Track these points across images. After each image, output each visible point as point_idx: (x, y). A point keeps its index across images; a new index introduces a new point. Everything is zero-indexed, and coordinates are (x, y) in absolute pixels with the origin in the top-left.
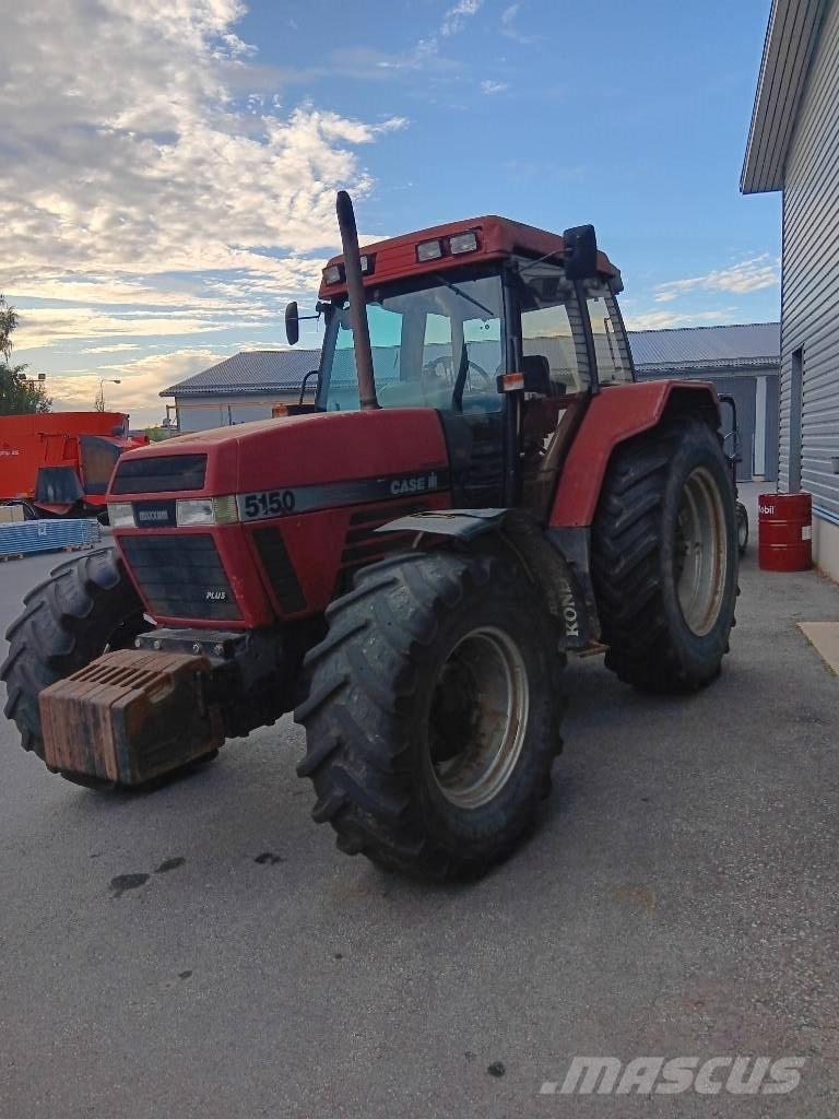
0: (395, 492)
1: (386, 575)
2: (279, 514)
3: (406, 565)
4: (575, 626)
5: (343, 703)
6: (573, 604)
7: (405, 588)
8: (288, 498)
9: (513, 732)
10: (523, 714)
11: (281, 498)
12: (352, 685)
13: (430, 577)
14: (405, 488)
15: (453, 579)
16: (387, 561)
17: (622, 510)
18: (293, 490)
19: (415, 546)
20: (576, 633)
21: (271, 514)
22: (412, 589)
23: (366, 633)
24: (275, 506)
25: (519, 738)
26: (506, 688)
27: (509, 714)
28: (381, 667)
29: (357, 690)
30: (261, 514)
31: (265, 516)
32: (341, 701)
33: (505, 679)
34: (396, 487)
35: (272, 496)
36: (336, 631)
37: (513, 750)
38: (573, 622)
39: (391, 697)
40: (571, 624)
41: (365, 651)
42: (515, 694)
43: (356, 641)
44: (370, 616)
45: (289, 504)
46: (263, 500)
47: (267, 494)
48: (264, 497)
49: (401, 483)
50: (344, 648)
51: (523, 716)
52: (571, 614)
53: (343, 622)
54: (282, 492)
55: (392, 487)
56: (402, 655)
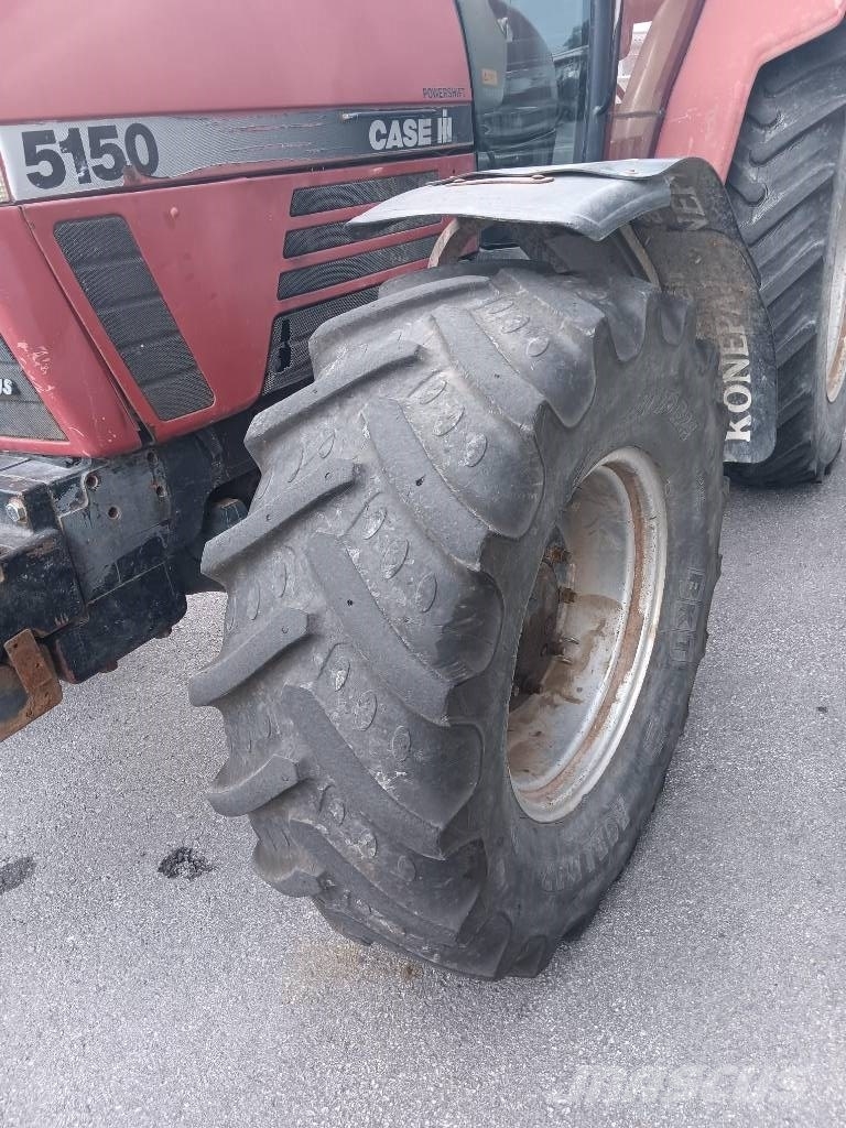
0: (377, 145)
1: (392, 338)
2: (120, 182)
3: (442, 310)
4: (746, 421)
5: (309, 686)
6: (748, 379)
7: (449, 375)
8: (140, 141)
9: (632, 635)
10: (653, 602)
11: (120, 142)
12: (328, 643)
13: (512, 343)
14: (395, 141)
15: (572, 346)
16: (388, 298)
17: (765, 191)
18: (152, 124)
19: (434, 260)
20: (747, 436)
21: (98, 183)
22: (469, 380)
23: (354, 503)
24: (108, 161)
25: (644, 648)
26: (623, 554)
27: (625, 600)
28: (404, 601)
29: (341, 656)
30: (71, 183)
31: (86, 188)
32: (298, 677)
33: (623, 538)
34: (379, 136)
35: (95, 134)
36: (276, 493)
37: (633, 670)
38: (743, 415)
39: (436, 686)
40: (737, 417)
41: (355, 554)
42: (639, 564)
43: (331, 522)
44: (366, 457)
45: (144, 158)
46: (73, 143)
47: (83, 129)
48: (74, 133)
49: (388, 128)
50: (300, 539)
51: (651, 607)
52: (740, 399)
53: (293, 466)
54: (122, 126)
55: (372, 136)
56: (461, 571)
